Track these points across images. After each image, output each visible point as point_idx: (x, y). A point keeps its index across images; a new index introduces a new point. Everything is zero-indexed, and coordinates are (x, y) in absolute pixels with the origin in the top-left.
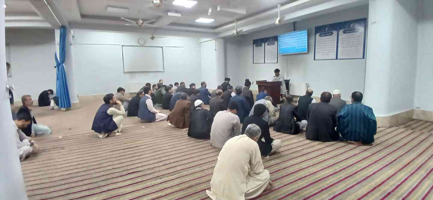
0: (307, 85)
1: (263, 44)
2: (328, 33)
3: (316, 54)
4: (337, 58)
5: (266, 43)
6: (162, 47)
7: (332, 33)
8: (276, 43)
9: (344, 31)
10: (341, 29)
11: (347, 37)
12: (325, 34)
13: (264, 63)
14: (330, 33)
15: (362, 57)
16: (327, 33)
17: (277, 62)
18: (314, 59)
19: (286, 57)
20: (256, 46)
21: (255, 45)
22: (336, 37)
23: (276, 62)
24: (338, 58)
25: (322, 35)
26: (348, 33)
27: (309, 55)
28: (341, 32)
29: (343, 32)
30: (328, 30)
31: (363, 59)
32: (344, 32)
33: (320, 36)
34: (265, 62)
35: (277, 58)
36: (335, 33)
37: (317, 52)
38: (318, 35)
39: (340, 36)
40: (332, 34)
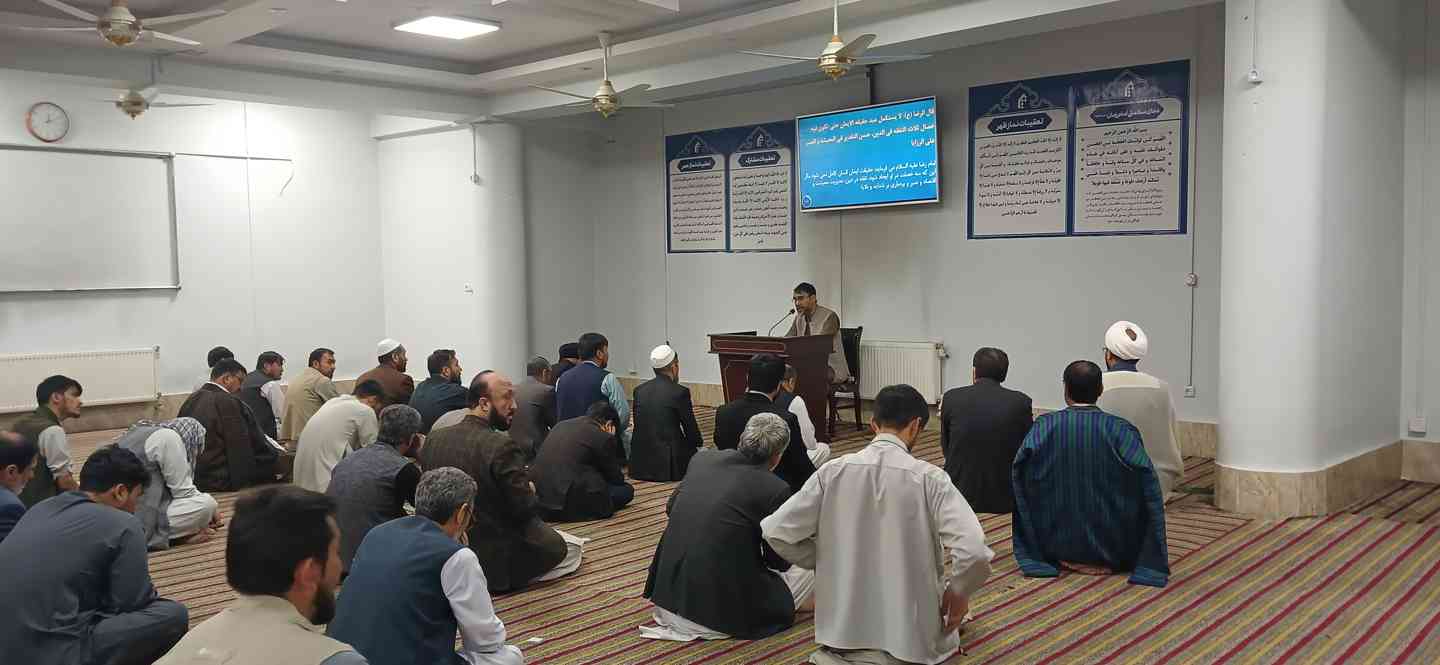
0: (941, 353)
1: (719, 159)
2: (1030, 118)
3: (976, 209)
4: (1070, 231)
5: (735, 159)
6: (168, 158)
7: (1048, 121)
8: (785, 154)
9: (1098, 111)
10: (1080, 102)
11: (1109, 138)
12: (1018, 125)
13: (728, 250)
14: (1038, 117)
15: (1176, 227)
16: (1021, 119)
17: (794, 249)
18: (970, 236)
19: (836, 220)
20: (680, 167)
21: (675, 163)
22: (1064, 134)
23: (790, 247)
24: (1077, 229)
25: (1000, 127)
26: (1113, 120)
27: (946, 214)
28: (1083, 116)
29: (1092, 116)
31: (1182, 236)
33: (992, 127)
34: (732, 248)
36: (1059, 118)
38: (982, 126)
39: (1078, 134)
40: (1045, 125)
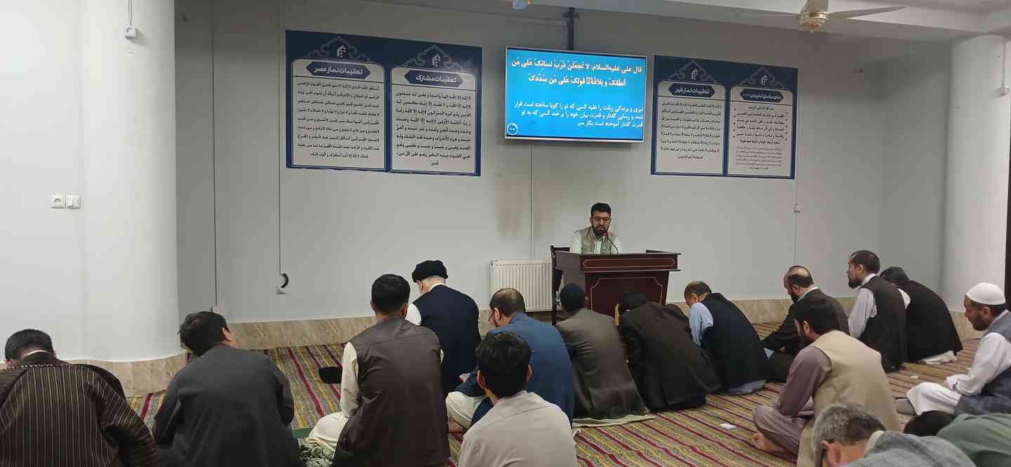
1: (376, 70)
2: (700, 88)
3: (658, 150)
4: (725, 174)
5: (399, 74)
7: (712, 92)
8: (469, 78)
9: (745, 91)
10: (737, 83)
11: (751, 112)
12: (691, 91)
13: (388, 169)
14: (705, 88)
15: (789, 175)
16: (694, 87)
17: (478, 173)
18: (653, 172)
20: (308, 68)
21: (300, 66)
22: (723, 104)
23: (473, 171)
24: (730, 172)
25: (678, 91)
26: (753, 99)
27: (634, 153)
28: (736, 92)
29: (741, 94)
30: (698, 79)
32: (746, 95)
33: (673, 90)
34: (394, 168)
35: (472, 152)
36: (720, 91)
37: (664, 145)
38: (664, 88)
39: (732, 106)
40: (709, 96)
